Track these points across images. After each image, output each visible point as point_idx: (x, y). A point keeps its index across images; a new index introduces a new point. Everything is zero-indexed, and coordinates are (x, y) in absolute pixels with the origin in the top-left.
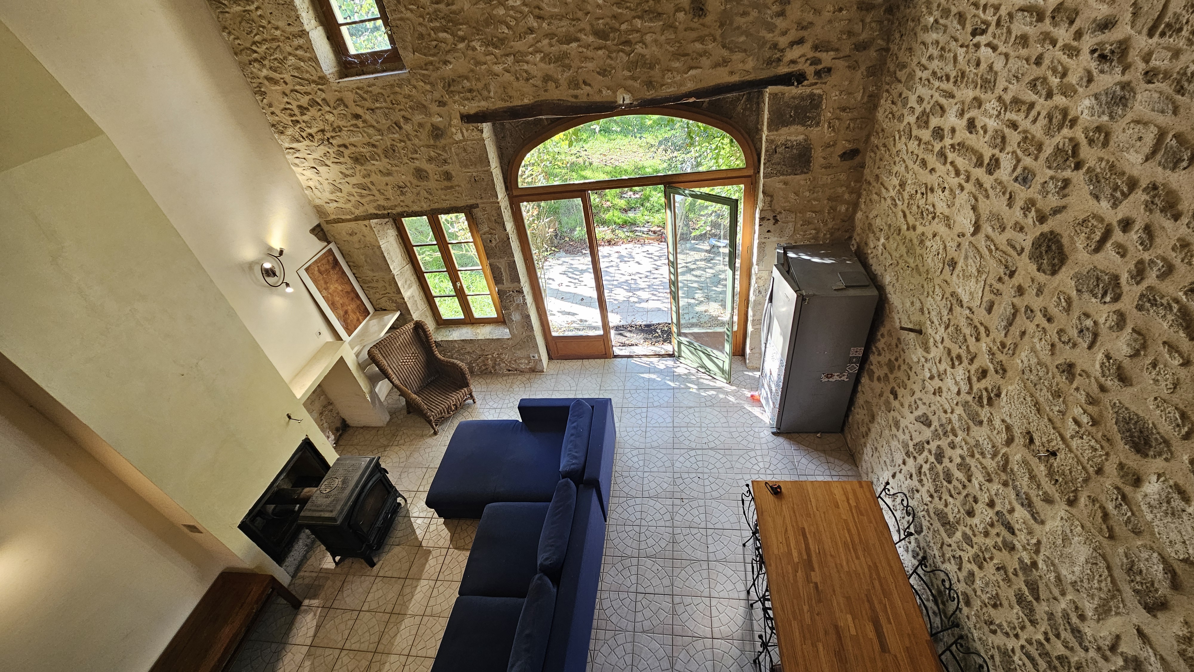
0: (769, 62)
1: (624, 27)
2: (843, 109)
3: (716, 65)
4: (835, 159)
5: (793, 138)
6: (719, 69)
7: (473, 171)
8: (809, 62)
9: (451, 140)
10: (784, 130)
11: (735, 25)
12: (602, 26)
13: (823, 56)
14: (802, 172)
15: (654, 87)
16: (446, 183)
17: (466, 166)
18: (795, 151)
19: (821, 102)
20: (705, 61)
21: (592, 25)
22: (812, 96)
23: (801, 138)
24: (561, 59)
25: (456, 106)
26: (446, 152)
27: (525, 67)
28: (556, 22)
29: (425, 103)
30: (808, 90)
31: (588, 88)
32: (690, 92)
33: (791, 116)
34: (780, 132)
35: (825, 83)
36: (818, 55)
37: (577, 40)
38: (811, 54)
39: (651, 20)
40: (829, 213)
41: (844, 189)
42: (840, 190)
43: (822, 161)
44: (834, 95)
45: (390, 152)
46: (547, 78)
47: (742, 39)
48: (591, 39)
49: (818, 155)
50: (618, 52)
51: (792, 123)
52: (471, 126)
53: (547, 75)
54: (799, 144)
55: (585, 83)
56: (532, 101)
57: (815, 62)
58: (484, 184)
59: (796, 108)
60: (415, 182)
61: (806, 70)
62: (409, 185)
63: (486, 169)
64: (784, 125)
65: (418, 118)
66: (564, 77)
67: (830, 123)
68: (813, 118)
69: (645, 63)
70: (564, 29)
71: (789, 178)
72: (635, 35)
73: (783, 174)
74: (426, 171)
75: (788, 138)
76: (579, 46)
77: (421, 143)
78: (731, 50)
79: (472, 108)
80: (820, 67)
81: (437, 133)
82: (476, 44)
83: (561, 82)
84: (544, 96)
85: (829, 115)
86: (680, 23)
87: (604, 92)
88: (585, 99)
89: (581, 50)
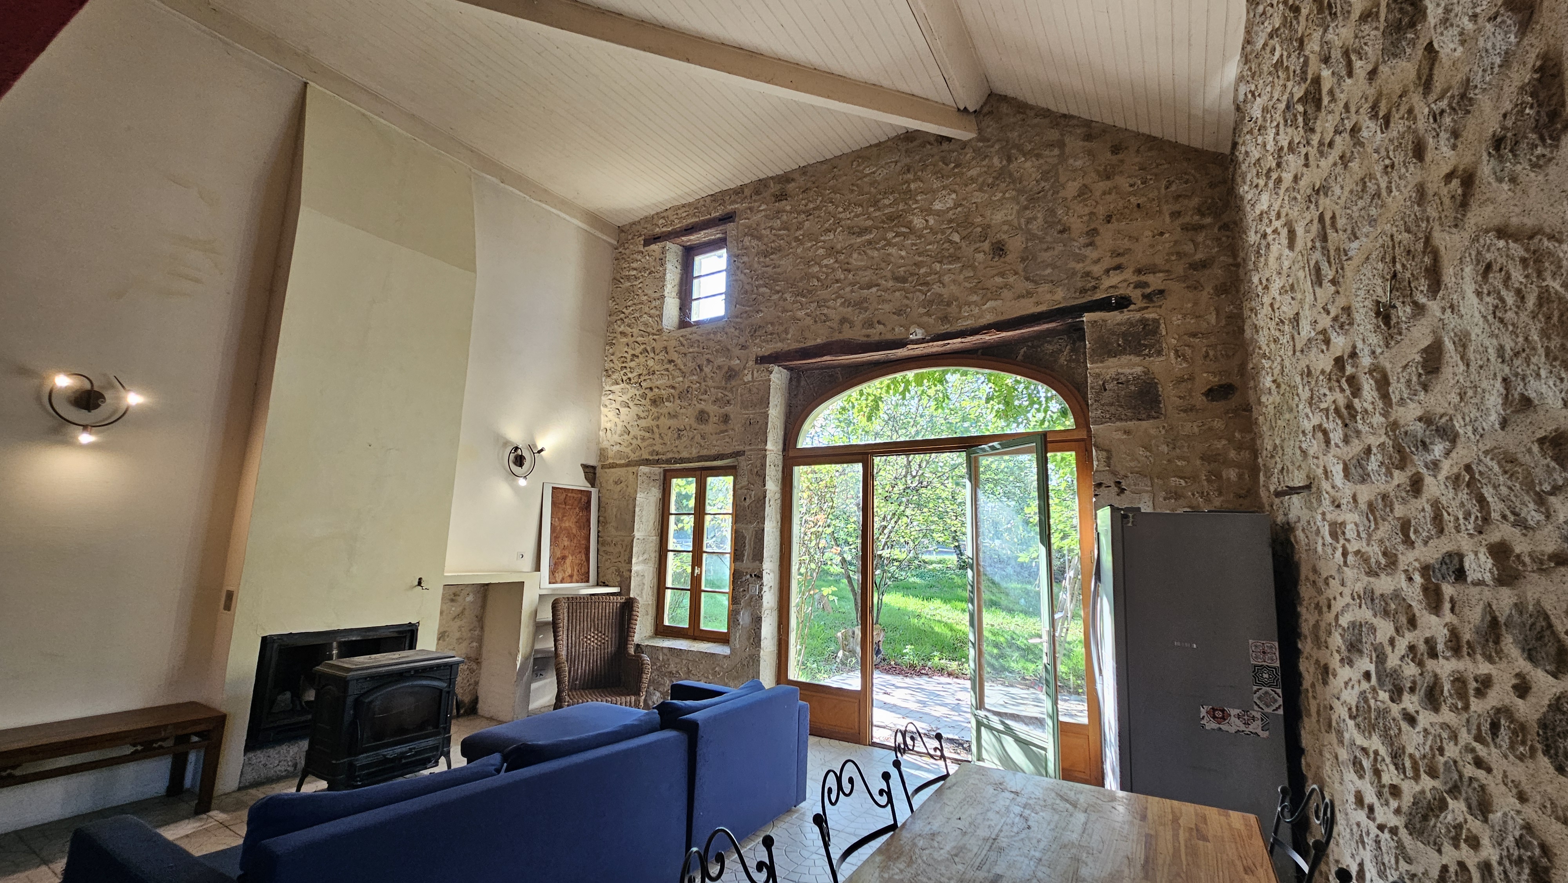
0: (1083, 291)
1: (922, 271)
2: (1194, 335)
3: (1020, 297)
4: (1199, 400)
5: (1127, 371)
6: (1022, 300)
7: (750, 413)
8: (1132, 286)
9: (741, 382)
10: (1111, 361)
11: (1039, 260)
12: (902, 273)
13: (1150, 278)
14: (1149, 417)
15: (949, 322)
16: (723, 427)
17: (746, 408)
18: (1133, 388)
19: (1158, 327)
20: (1006, 294)
21: (893, 273)
22: (1144, 322)
23: (1138, 370)
24: (860, 304)
25: (755, 349)
26: (732, 393)
27: (825, 311)
28: (860, 273)
29: (730, 347)
30: (1138, 315)
31: (881, 326)
32: (990, 324)
33: (1119, 345)
34: (1106, 363)
35: (1160, 307)
36: (1143, 278)
37: (878, 285)
38: (1135, 278)
39: (950, 263)
40: (1209, 481)
41: (1224, 442)
42: (1220, 445)
43: (1179, 402)
44: (1177, 319)
45: (684, 394)
46: (843, 320)
47: (1049, 271)
48: (891, 283)
49: (1170, 394)
50: (915, 292)
51: (1123, 352)
52: (762, 367)
53: (844, 318)
54: (1137, 378)
55: (879, 322)
56: (825, 341)
57: (1139, 285)
58: (757, 427)
59: (1124, 335)
60: (695, 425)
61: (1131, 295)
62: (688, 428)
63: (763, 411)
64: (1110, 356)
65: (720, 360)
66: (859, 318)
67: (1177, 351)
68: (1151, 346)
69: (942, 301)
70: (867, 278)
71: (1130, 424)
72: (933, 277)
73: (1121, 420)
74: (708, 414)
75: (1120, 371)
76: (878, 290)
77: (713, 384)
78: (1036, 282)
79: (768, 349)
80: (1148, 291)
81: (731, 374)
82: (788, 296)
83: (856, 323)
84: (837, 337)
85: (1174, 342)
86: (979, 263)
87: (896, 330)
88: (877, 338)
89: (879, 293)
